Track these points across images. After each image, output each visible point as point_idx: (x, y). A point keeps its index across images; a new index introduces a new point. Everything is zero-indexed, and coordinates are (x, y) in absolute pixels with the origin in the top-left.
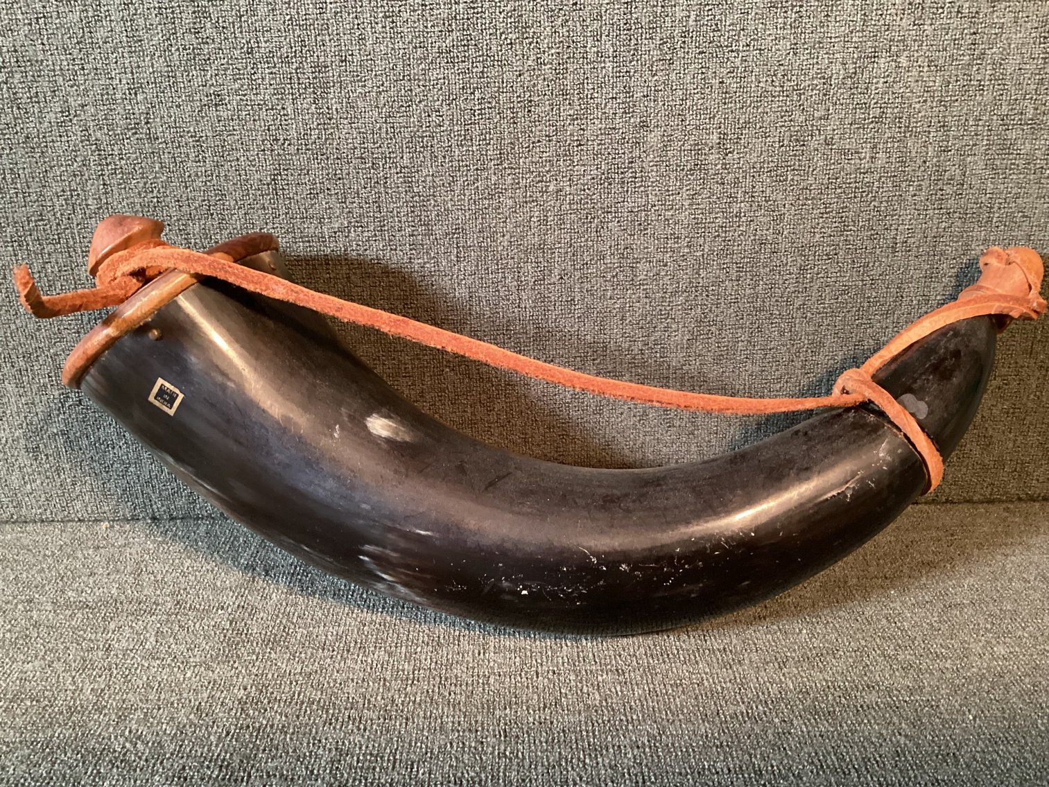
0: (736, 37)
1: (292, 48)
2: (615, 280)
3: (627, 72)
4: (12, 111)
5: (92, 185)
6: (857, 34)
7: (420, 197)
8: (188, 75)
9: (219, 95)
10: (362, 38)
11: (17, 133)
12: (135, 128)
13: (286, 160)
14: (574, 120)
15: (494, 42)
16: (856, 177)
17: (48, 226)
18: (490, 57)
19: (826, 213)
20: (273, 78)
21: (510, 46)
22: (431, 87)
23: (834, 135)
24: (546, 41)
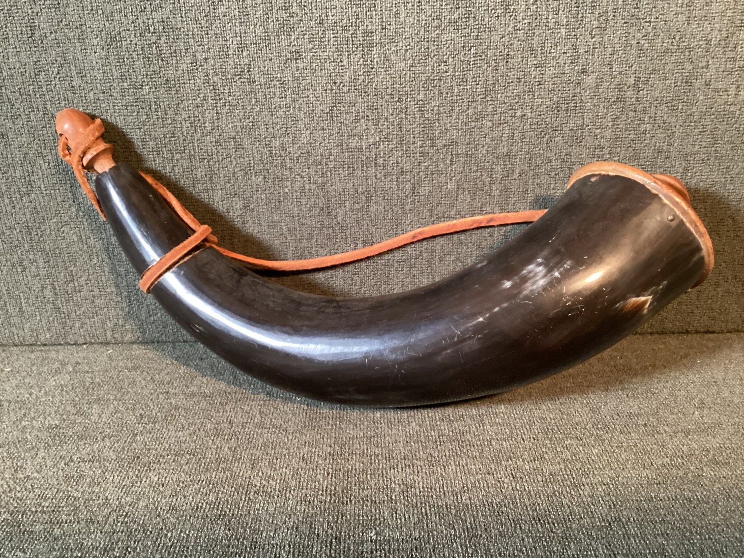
0: (650, 13)
1: (349, 20)
2: (557, 176)
3: (575, 35)
4: (158, 62)
5: (209, 113)
6: (731, 11)
7: (429, 120)
8: (279, 39)
9: (298, 52)
10: (397, 13)
11: (160, 77)
12: (240, 75)
13: (340, 96)
14: (537, 68)
15: (487, 15)
16: (724, 108)
17: (178, 141)
18: (483, 25)
19: (704, 132)
20: (335, 41)
21: (497, 18)
22: (442, 46)
23: (711, 79)
24: (521, 15)
